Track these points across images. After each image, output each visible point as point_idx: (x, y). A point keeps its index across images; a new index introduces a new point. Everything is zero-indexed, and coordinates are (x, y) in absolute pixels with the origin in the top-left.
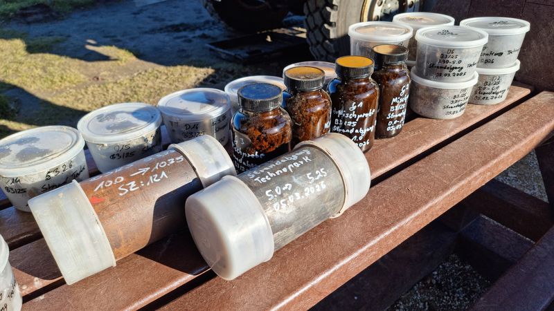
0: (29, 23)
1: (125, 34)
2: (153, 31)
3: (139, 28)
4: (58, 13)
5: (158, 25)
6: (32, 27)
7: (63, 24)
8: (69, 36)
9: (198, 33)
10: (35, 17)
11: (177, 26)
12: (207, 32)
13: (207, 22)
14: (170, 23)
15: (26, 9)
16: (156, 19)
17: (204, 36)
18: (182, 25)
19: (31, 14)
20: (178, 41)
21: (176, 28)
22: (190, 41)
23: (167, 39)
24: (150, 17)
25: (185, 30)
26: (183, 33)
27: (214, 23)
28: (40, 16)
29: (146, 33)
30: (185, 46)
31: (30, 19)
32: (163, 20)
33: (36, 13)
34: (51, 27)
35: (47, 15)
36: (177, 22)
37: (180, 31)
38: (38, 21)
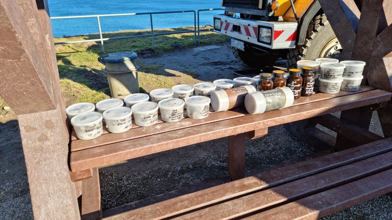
0: (144, 58)
1: (190, 65)
2: (204, 64)
3: (197, 63)
4: (158, 53)
5: (206, 61)
6: (146, 60)
7: (160, 59)
8: (164, 65)
9: (228, 66)
10: (147, 55)
11: (216, 62)
12: (232, 66)
13: (232, 61)
14: (213, 61)
15: (143, 51)
16: (205, 59)
17: (231, 68)
18: (219, 62)
19: (145, 54)
20: (217, 69)
21: (216, 64)
22: (223, 70)
23: (212, 68)
24: (202, 58)
25: (220, 65)
26: (220, 66)
27: (236, 62)
28: (150, 55)
29: (201, 65)
30: (221, 72)
31: (145, 56)
32: (209, 59)
33: (148, 53)
34: (155, 60)
35: (153, 54)
36: (216, 60)
37: (218, 65)
38: (148, 57)
